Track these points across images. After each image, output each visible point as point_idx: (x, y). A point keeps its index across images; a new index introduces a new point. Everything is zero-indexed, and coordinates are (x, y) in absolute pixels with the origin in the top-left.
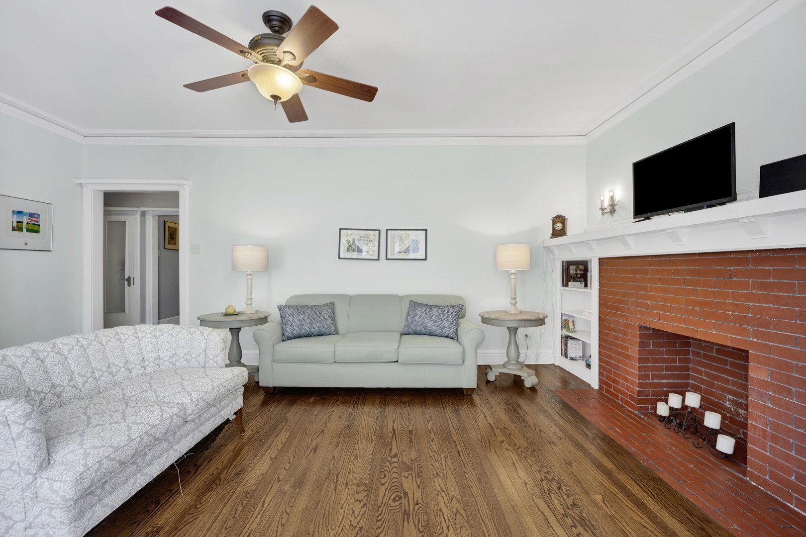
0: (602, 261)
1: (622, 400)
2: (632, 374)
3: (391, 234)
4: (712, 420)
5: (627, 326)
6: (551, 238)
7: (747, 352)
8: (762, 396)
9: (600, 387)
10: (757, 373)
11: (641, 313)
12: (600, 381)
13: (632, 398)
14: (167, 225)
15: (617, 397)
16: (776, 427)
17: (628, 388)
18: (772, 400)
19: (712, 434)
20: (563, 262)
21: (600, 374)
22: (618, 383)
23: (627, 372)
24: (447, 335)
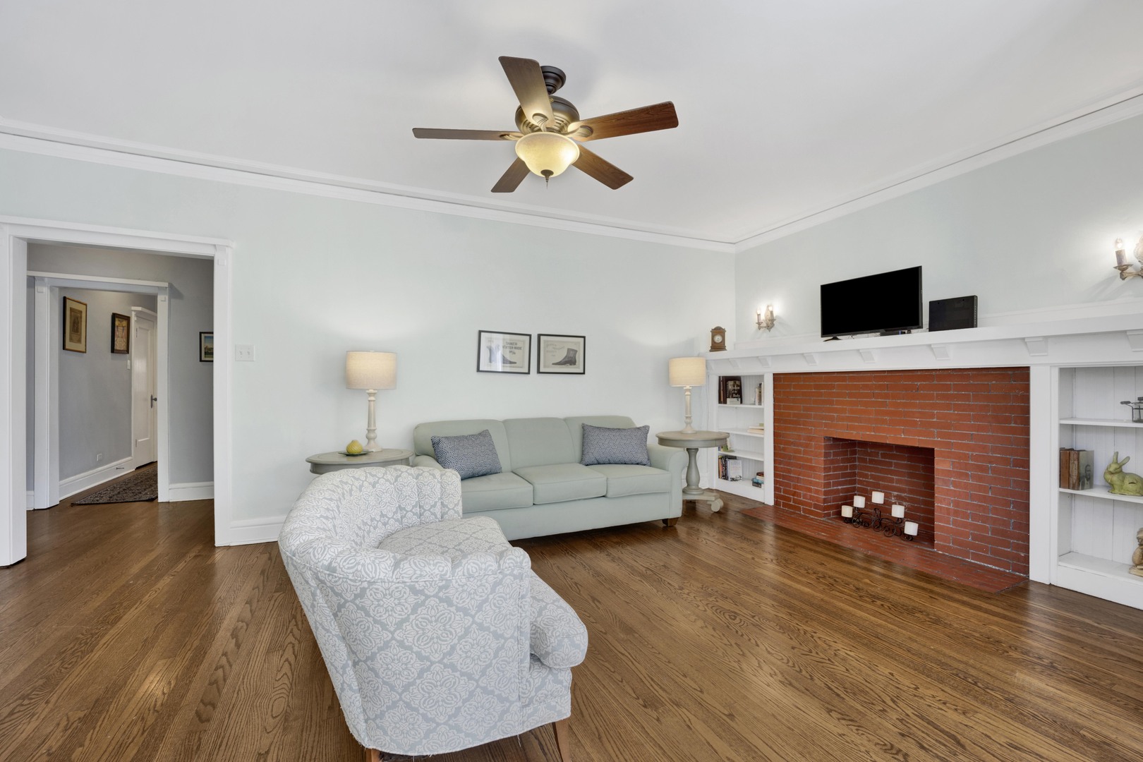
0: (777, 377)
1: (805, 510)
2: (816, 484)
3: (545, 341)
4: (898, 511)
5: (811, 439)
6: (711, 351)
7: (933, 449)
8: (946, 483)
9: (776, 503)
10: (940, 465)
11: (826, 425)
12: (776, 496)
13: (816, 506)
14: (69, 304)
15: (799, 509)
16: (957, 504)
17: (811, 498)
18: (955, 484)
19: (900, 522)
20: (720, 377)
21: (776, 489)
22: (799, 495)
23: (811, 483)
24: (639, 461)
